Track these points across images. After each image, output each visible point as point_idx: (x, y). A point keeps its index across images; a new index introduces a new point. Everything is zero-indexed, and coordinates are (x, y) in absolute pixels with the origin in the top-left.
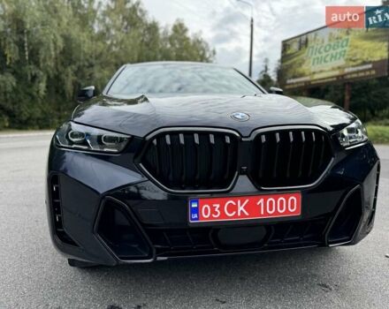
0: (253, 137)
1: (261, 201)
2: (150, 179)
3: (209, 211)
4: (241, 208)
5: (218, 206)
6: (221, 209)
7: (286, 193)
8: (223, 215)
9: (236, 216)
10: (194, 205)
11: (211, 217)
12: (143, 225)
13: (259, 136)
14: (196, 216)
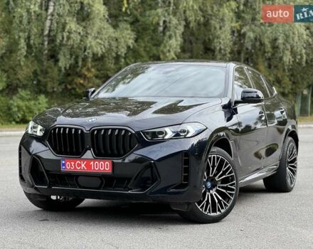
0: (91, 131)
1: (92, 163)
2: (50, 149)
3: (69, 165)
4: (83, 165)
6: (74, 165)
8: (75, 168)
9: (81, 169)
11: (70, 169)
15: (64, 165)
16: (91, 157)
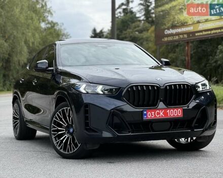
0: (164, 87)
1: (168, 111)
2: (128, 104)
3: (150, 115)
4: (161, 114)
5: (153, 113)
6: (155, 114)
7: (177, 108)
8: (155, 116)
9: (160, 117)
10: (145, 113)
11: (151, 117)
12: (127, 121)
13: (166, 87)
14: (145, 117)
15: (146, 115)
16: (165, 107)
